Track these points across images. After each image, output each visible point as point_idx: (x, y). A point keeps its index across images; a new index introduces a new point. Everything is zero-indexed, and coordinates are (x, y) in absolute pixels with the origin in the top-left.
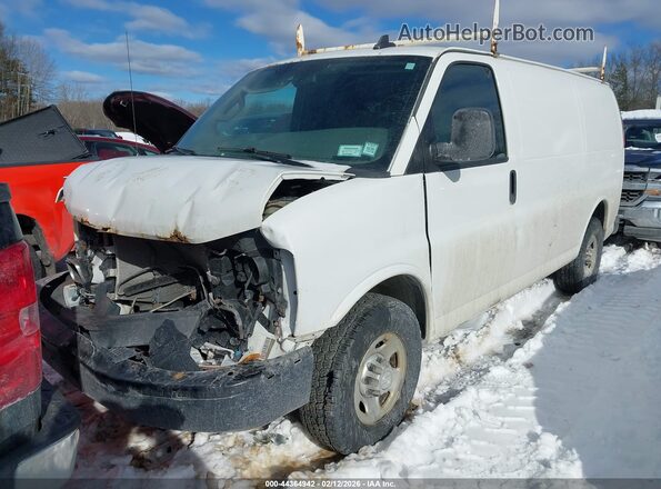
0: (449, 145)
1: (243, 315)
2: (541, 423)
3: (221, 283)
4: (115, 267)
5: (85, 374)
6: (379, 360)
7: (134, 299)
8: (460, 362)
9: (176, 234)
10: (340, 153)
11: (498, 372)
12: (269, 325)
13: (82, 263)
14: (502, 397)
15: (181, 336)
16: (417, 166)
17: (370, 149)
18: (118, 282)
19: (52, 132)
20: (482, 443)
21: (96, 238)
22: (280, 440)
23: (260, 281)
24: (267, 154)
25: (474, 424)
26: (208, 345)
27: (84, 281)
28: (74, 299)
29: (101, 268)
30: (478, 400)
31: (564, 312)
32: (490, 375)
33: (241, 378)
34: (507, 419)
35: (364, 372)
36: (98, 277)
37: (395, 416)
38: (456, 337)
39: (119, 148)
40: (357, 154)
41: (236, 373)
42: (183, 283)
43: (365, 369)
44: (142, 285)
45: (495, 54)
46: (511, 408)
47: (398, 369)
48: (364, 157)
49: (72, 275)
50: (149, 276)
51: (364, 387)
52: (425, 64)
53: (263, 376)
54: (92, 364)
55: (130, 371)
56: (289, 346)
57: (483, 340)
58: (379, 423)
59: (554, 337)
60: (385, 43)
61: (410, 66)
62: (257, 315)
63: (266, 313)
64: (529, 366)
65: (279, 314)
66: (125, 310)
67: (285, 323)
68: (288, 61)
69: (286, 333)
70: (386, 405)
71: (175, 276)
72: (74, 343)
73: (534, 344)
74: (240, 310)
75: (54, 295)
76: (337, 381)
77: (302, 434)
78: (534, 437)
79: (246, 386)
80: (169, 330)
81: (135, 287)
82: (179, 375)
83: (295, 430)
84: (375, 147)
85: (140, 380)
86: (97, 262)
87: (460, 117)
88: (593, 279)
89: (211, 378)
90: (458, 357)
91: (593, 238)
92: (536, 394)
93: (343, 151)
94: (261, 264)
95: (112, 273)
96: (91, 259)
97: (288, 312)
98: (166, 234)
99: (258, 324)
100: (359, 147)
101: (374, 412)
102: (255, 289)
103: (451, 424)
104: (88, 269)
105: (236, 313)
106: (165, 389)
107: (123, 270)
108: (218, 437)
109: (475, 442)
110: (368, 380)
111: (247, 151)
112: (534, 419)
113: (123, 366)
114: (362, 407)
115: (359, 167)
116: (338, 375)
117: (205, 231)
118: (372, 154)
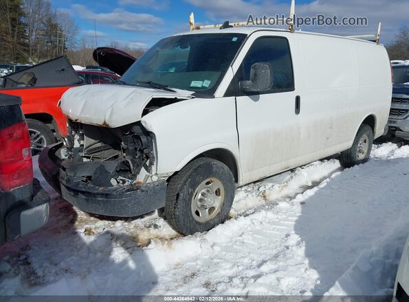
0: (249, 82)
1: (133, 163)
2: (295, 230)
3: (128, 148)
4: (83, 140)
5: (63, 188)
6: (208, 191)
7: (91, 156)
8: (266, 199)
9: (105, 123)
10: (192, 85)
11: (283, 205)
12: (148, 169)
13: (68, 137)
14: (279, 217)
15: (107, 172)
16: (232, 92)
17: (207, 83)
18: (85, 147)
19: (63, 70)
20: (259, 236)
21: (76, 126)
22: (156, 226)
23: (144, 147)
24: (156, 84)
25: (258, 227)
26: (120, 177)
27: (69, 146)
28: (66, 156)
29: (78, 140)
30: (266, 217)
31: (335, 177)
32: (278, 206)
33: (128, 191)
34: (278, 227)
35: (200, 196)
36: (77, 145)
37: (217, 220)
38: (267, 187)
39: (106, 79)
40: (200, 86)
41: (127, 189)
42: (115, 149)
43: (200, 195)
44: (95, 149)
45: (291, 31)
46: (282, 222)
47: (220, 197)
48: (203, 87)
49: (65, 143)
50: (99, 145)
51: (199, 204)
52: (243, 38)
53: (139, 191)
54: (64, 182)
55: (81, 186)
56: (155, 178)
57: (282, 189)
58: (207, 223)
59: (325, 190)
60: (226, 25)
61: (235, 39)
62: (143, 163)
63: (148, 163)
64: (302, 203)
65: (151, 164)
66: (85, 160)
67: (154, 168)
68: (178, 35)
69: (154, 173)
70: (212, 214)
71: (111, 145)
72: (58, 173)
73: (310, 193)
74: (132, 161)
75: (57, 153)
76: (180, 198)
77: (168, 225)
78: (288, 236)
79: (130, 194)
80: (102, 169)
81: (92, 150)
82: (101, 188)
83: (165, 223)
84: (209, 82)
85: (84, 190)
86: (77, 137)
87: (254, 68)
88: (365, 161)
89: (115, 190)
90: (264, 197)
91: (365, 136)
92: (299, 217)
93: (194, 84)
94: (144, 139)
95: (82, 142)
96: (73, 136)
97: (155, 163)
98: (101, 123)
99: (143, 168)
100: (201, 82)
101: (204, 216)
102: (142, 151)
103: (246, 227)
104: (71, 141)
105: (130, 162)
106: (94, 194)
107: (88, 141)
108: (126, 223)
109: (255, 236)
110: (201, 200)
111: (148, 83)
112: (293, 228)
113: (78, 184)
114: (197, 213)
115: (200, 92)
116: (181, 195)
117: (116, 122)
118: (207, 86)
